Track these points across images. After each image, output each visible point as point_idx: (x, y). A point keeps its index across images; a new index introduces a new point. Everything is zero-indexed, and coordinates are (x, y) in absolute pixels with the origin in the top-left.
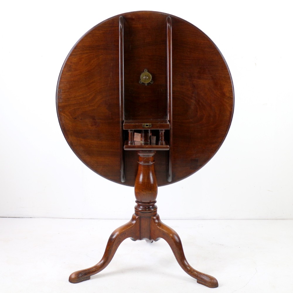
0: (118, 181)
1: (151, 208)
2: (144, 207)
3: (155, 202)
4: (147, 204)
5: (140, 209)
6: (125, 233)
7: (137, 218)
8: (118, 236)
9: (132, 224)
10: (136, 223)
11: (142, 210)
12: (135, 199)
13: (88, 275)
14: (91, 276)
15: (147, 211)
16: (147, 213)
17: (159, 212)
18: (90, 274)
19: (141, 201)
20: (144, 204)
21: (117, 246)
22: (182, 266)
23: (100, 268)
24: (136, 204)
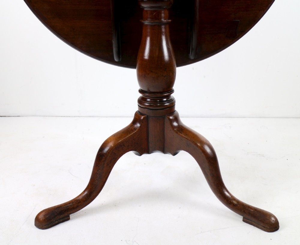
0: (109, 60)
1: (165, 101)
2: (153, 100)
3: (172, 91)
4: (159, 95)
5: (147, 104)
6: (124, 145)
7: (142, 118)
8: (111, 149)
9: (135, 129)
10: (140, 127)
11: (150, 106)
12: (138, 87)
13: (66, 214)
14: (70, 215)
15: (159, 106)
16: (158, 111)
17: (178, 108)
18: (69, 212)
19: (149, 90)
20: (153, 95)
21: (110, 167)
22: (219, 195)
23: (84, 201)
24: (140, 95)
